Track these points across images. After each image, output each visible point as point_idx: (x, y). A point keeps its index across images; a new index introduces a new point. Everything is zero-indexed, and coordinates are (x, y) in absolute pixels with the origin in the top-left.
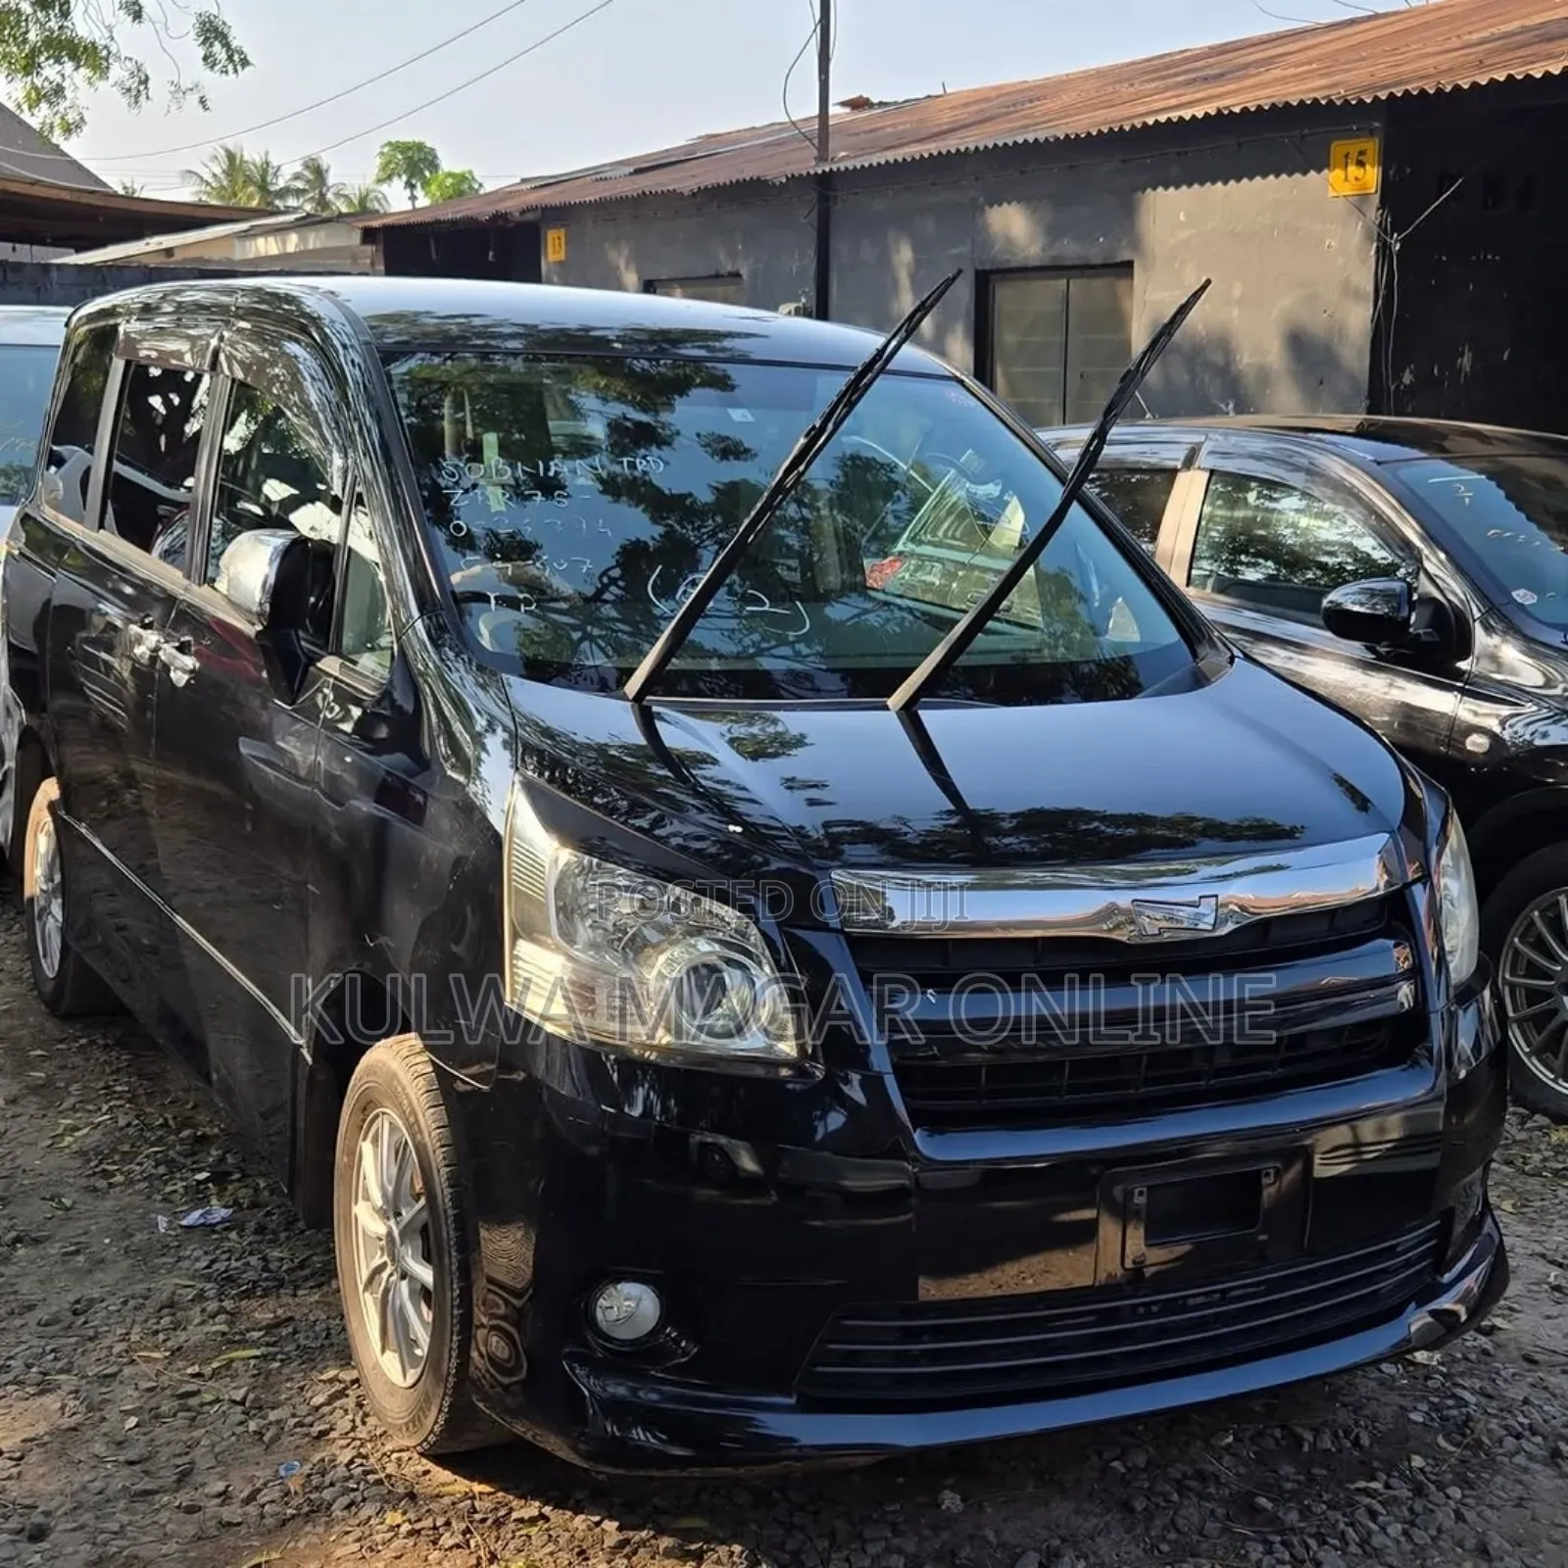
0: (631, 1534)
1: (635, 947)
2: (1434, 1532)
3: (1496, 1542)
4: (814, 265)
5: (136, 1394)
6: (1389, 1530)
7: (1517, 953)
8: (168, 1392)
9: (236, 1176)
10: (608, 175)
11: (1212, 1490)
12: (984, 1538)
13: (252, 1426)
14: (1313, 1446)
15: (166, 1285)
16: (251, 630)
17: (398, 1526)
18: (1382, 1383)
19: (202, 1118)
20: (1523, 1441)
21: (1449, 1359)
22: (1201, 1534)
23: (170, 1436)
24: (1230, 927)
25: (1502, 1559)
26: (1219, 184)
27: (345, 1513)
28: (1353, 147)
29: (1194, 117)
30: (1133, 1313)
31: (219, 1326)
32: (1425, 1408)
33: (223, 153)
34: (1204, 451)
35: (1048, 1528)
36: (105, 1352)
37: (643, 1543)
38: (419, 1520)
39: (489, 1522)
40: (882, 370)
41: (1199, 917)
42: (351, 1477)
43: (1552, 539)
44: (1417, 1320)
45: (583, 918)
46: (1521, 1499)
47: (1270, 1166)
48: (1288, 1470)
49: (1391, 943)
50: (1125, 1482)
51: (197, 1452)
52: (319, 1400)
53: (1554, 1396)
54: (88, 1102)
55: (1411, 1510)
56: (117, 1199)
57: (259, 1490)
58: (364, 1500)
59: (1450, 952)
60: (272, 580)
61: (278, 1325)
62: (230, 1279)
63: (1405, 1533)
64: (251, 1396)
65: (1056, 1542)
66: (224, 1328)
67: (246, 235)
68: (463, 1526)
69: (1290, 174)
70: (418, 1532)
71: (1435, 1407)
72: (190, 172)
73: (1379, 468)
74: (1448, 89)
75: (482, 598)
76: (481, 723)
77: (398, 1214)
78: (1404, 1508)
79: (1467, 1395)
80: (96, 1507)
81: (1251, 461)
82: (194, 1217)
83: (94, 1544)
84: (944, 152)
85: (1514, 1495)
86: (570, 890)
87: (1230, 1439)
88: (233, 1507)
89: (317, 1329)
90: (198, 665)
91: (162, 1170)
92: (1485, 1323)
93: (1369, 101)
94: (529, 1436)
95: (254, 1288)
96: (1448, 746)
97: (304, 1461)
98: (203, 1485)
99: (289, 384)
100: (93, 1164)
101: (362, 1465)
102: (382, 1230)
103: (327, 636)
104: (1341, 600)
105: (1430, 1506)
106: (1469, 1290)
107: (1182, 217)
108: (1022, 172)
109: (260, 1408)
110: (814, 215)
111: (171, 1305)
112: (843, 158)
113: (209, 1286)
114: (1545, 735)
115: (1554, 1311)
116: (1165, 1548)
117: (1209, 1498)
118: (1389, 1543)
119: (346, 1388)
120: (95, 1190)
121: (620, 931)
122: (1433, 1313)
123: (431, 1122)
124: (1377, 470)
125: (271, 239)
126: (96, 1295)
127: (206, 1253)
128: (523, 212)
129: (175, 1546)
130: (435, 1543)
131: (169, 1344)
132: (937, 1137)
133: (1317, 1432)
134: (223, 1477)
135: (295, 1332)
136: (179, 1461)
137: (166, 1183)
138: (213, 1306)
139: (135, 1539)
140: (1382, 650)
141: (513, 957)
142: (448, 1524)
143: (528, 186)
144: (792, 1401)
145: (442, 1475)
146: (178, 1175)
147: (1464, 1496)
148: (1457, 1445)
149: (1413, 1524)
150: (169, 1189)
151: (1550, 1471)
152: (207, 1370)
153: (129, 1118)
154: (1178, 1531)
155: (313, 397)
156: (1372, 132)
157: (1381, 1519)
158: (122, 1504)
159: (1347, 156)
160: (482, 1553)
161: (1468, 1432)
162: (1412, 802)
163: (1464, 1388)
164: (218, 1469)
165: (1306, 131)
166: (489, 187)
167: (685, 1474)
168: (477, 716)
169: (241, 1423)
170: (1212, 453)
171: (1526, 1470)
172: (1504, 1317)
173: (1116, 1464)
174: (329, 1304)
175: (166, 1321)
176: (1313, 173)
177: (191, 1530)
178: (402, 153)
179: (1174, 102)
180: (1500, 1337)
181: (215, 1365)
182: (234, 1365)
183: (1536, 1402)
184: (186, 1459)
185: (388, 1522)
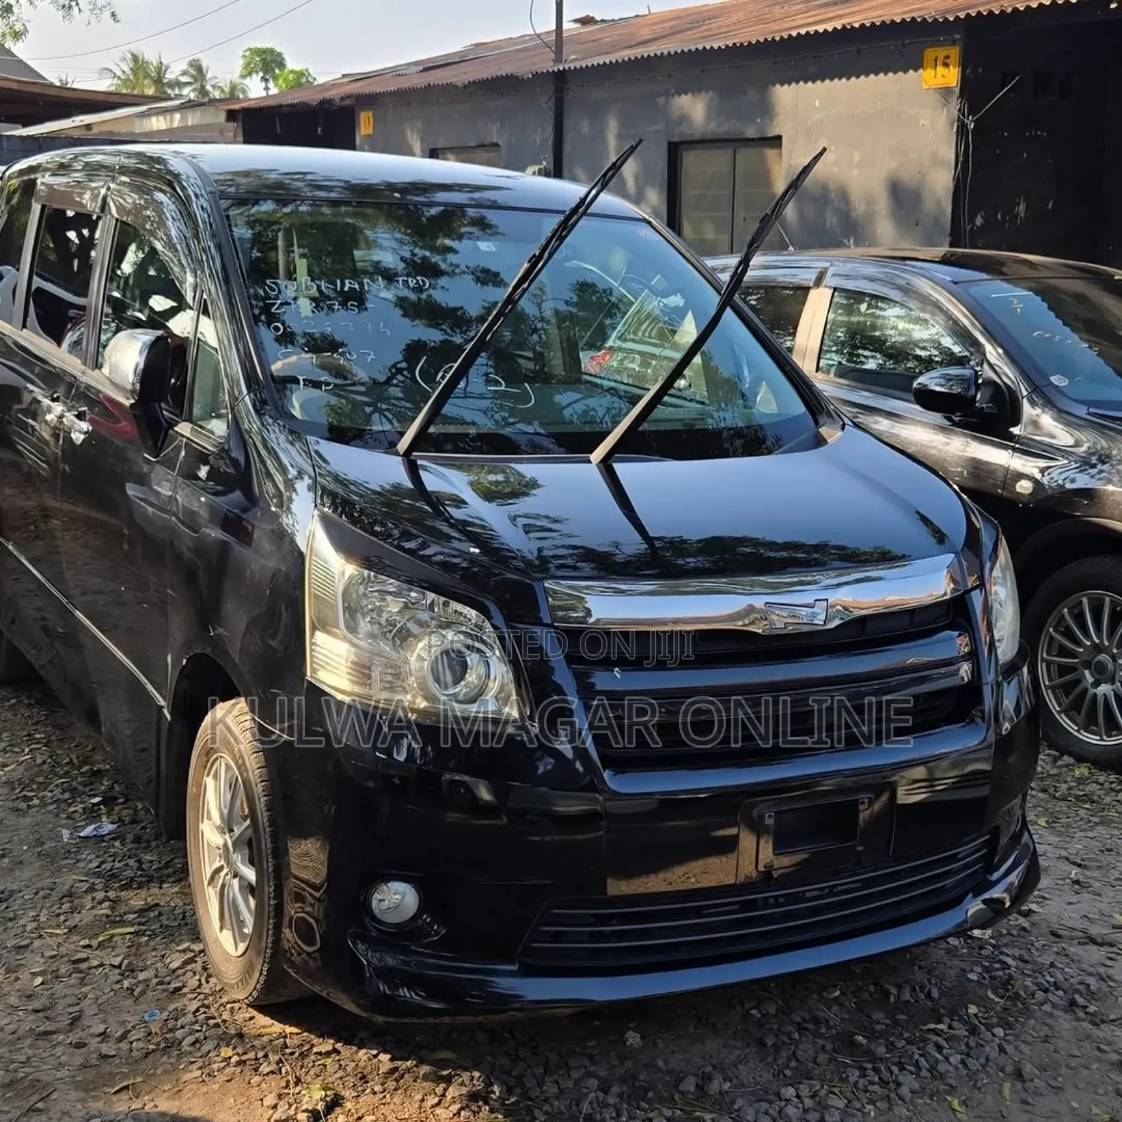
0: (399, 1063)
1: (402, 637)
2: (983, 1061)
3: (1028, 1068)
4: (552, 138)
5: (42, 960)
6: (952, 1060)
7: (1052, 638)
8: (66, 959)
9: (121, 800)
10: (404, 72)
11: (823, 1031)
12: (657, 1066)
13: (126, 984)
14: (898, 997)
15: (68, 880)
16: (128, 402)
17: (230, 1058)
18: (948, 951)
19: (98, 757)
20: (1050, 994)
21: (997, 934)
22: (815, 1062)
23: (66, 991)
24: (837, 622)
25: (1032, 1080)
26: (844, 80)
27: (192, 1049)
28: (941, 53)
29: (825, 30)
30: (766, 903)
31: (104, 910)
32: (979, 969)
33: (129, 56)
34: (830, 273)
35: (703, 1058)
36: (21, 929)
37: (408, 1070)
38: (245, 1053)
39: (297, 1054)
40: (584, 213)
41: (814, 615)
42: (196, 1022)
43: (1081, 339)
44: (974, 906)
45: (364, 615)
46: (1047, 1036)
47: (864, 797)
48: (878, 1015)
49: (956, 633)
50: (760, 1025)
51: (87, 1002)
52: (174, 965)
53: (1073, 961)
54: (14, 746)
55: (967, 1045)
56: (33, 817)
57: (129, 1032)
58: (205, 1038)
59: (999, 641)
60: (141, 366)
61: (147, 910)
62: (114, 876)
63: (963, 1062)
64: (126, 962)
65: (709, 1069)
66: (108, 912)
67: (142, 115)
68: (277, 1058)
69: (895, 72)
70: (244, 1062)
71: (987, 970)
72: (107, 69)
73: (955, 286)
74: (1009, 10)
75: (295, 380)
76: (293, 472)
77: (231, 830)
78: (962, 1043)
79: (1009, 961)
80: (11, 1043)
81: (866, 281)
82: (88, 831)
83: (7, 1071)
84: (646, 56)
85: (1043, 1034)
86: (354, 596)
87: (838, 993)
88: (110, 1044)
89: (176, 912)
90: (90, 428)
91: (67, 795)
92: (1024, 908)
93: (951, 19)
94: (324, 994)
95: (131, 882)
96: (1003, 489)
97: (162, 1010)
98: (89, 1027)
99: (157, 223)
100: (17, 791)
101: (205, 1013)
102: (220, 842)
103: (182, 408)
104: (926, 382)
105: (980, 1041)
106: (1012, 884)
107: (817, 104)
108: (702, 71)
109: (133, 971)
110: (552, 104)
111: (70, 895)
112: (573, 61)
113: (99, 880)
114: (1073, 481)
115: (1074, 899)
116: (788, 1073)
117: (822, 1036)
118: (951, 1069)
119: (195, 956)
120: (18, 810)
121: (391, 625)
122: (984, 902)
123: (254, 763)
124: (954, 289)
125: (161, 118)
126: (16, 888)
127: (97, 857)
128: (342, 99)
129: (67, 1073)
130: (256, 1070)
131: (67, 923)
132: (620, 775)
133: (900, 987)
134: (104, 1021)
135: (160, 914)
136: (71, 1010)
137: (69, 805)
138: (100, 895)
139: (38, 1066)
140: (956, 419)
141: (313, 644)
142: (266, 1056)
143: (347, 80)
144: (515, 968)
145: (263, 1020)
146: (79, 799)
147: (1006, 1035)
148: (1002, 997)
149: (968, 1055)
150: (72, 809)
151: (1068, 1016)
152: (95, 943)
153: (45, 757)
154: (798, 1061)
155: (174, 233)
156: (954, 43)
157: (945, 1051)
158: (28, 1042)
159: (936, 60)
160: (290, 1078)
161: (1010, 987)
162: (972, 531)
163: (1008, 955)
164: (101, 1016)
165: (907, 41)
166: (321, 80)
167: (437, 1021)
168: (290, 468)
169: (118, 982)
170: (834, 275)
171: (1051, 1015)
172: (1038, 903)
173: (753, 1012)
174: (184, 894)
175: (66, 906)
176: (911, 72)
177: (78, 1060)
178: (259, 56)
179: (811, 20)
180: (1035, 918)
181: (101, 939)
182: (115, 939)
183: (1059, 965)
184: (77, 1008)
185: (222, 1054)
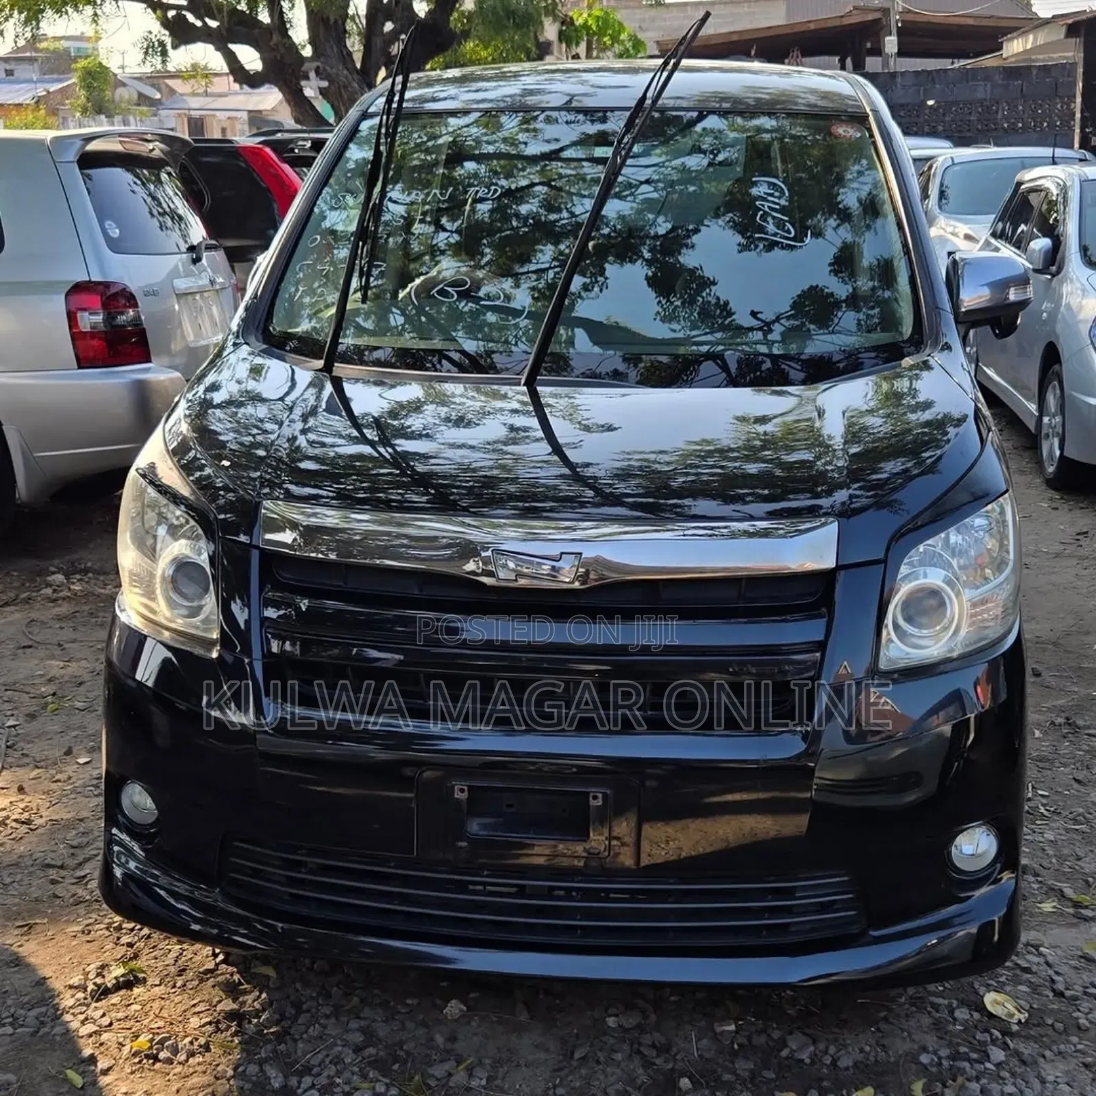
11: (658, 1061)
87: (732, 1028)
117: (650, 1066)
125: (1020, 40)
144: (215, 894)
173: (610, 1019)
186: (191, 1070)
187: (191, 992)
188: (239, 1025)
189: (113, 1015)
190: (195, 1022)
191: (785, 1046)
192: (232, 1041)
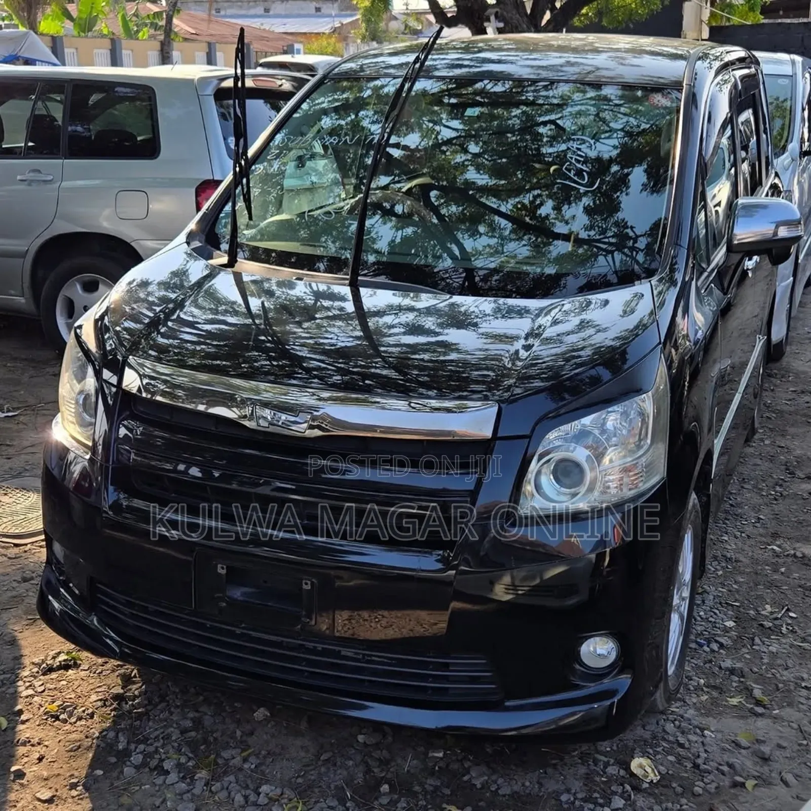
186: (75, 729)
187: (103, 678)
188: (118, 704)
189: (48, 685)
190: (94, 697)
191: (468, 773)
192: (110, 714)
